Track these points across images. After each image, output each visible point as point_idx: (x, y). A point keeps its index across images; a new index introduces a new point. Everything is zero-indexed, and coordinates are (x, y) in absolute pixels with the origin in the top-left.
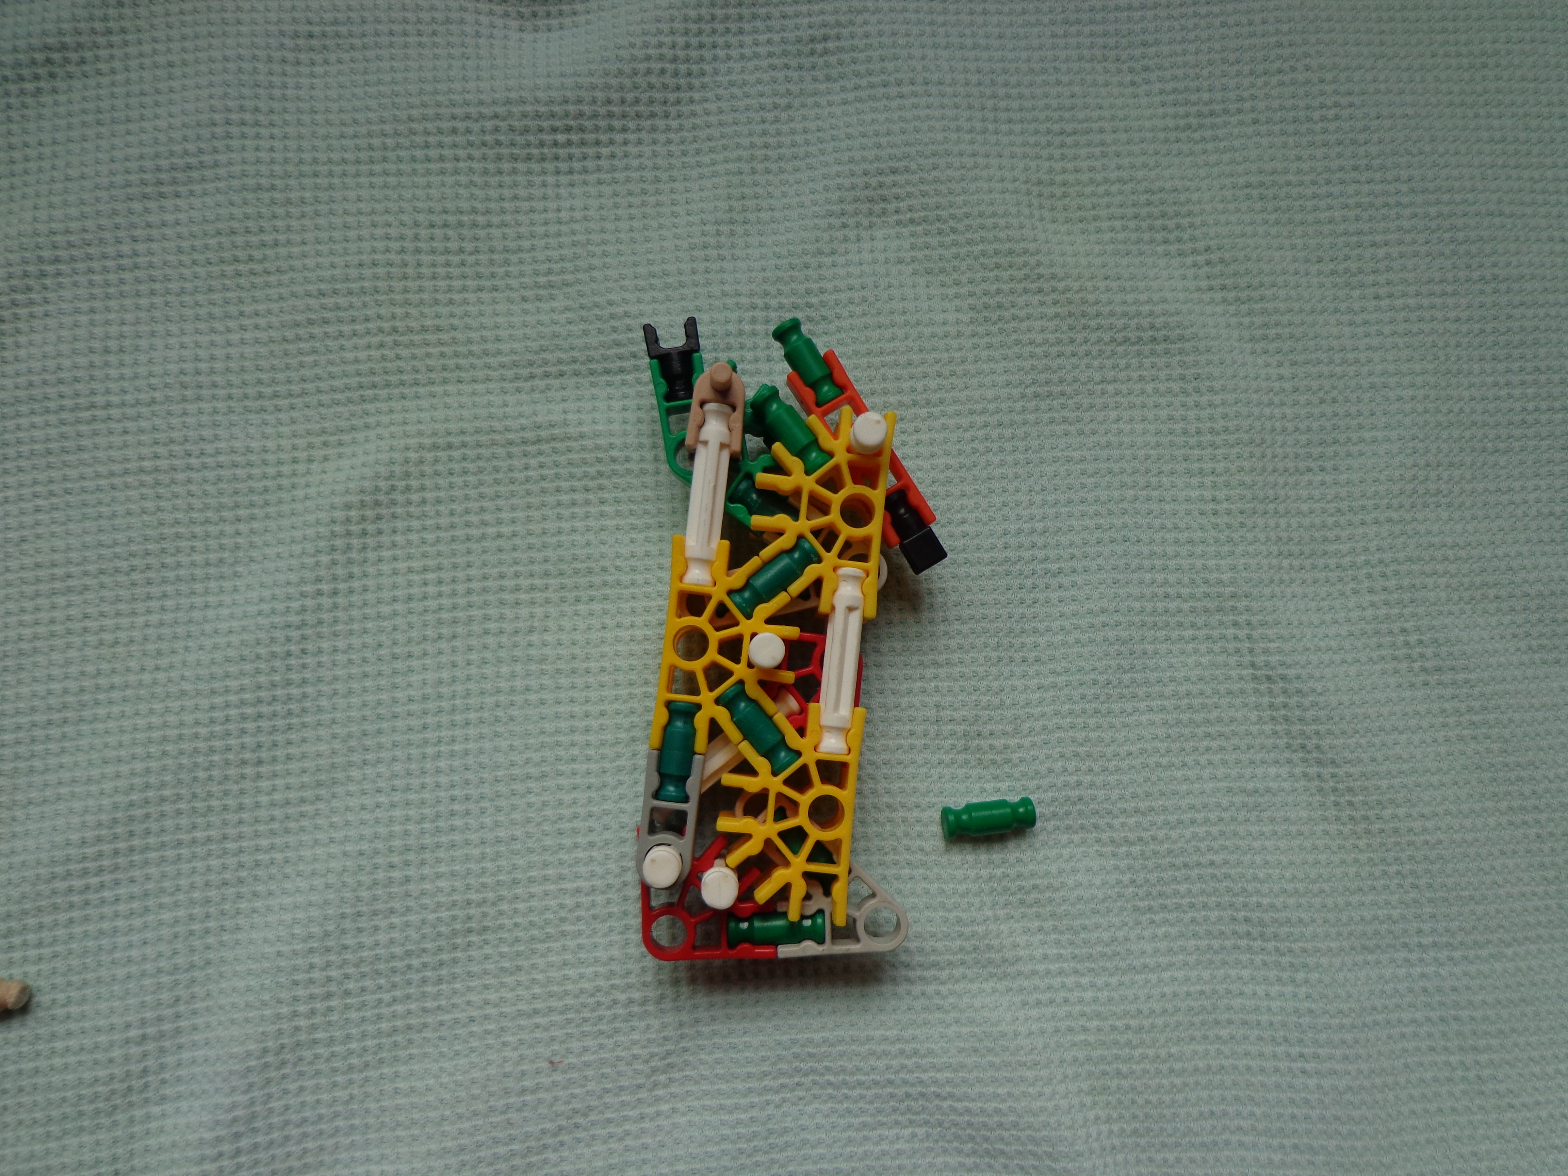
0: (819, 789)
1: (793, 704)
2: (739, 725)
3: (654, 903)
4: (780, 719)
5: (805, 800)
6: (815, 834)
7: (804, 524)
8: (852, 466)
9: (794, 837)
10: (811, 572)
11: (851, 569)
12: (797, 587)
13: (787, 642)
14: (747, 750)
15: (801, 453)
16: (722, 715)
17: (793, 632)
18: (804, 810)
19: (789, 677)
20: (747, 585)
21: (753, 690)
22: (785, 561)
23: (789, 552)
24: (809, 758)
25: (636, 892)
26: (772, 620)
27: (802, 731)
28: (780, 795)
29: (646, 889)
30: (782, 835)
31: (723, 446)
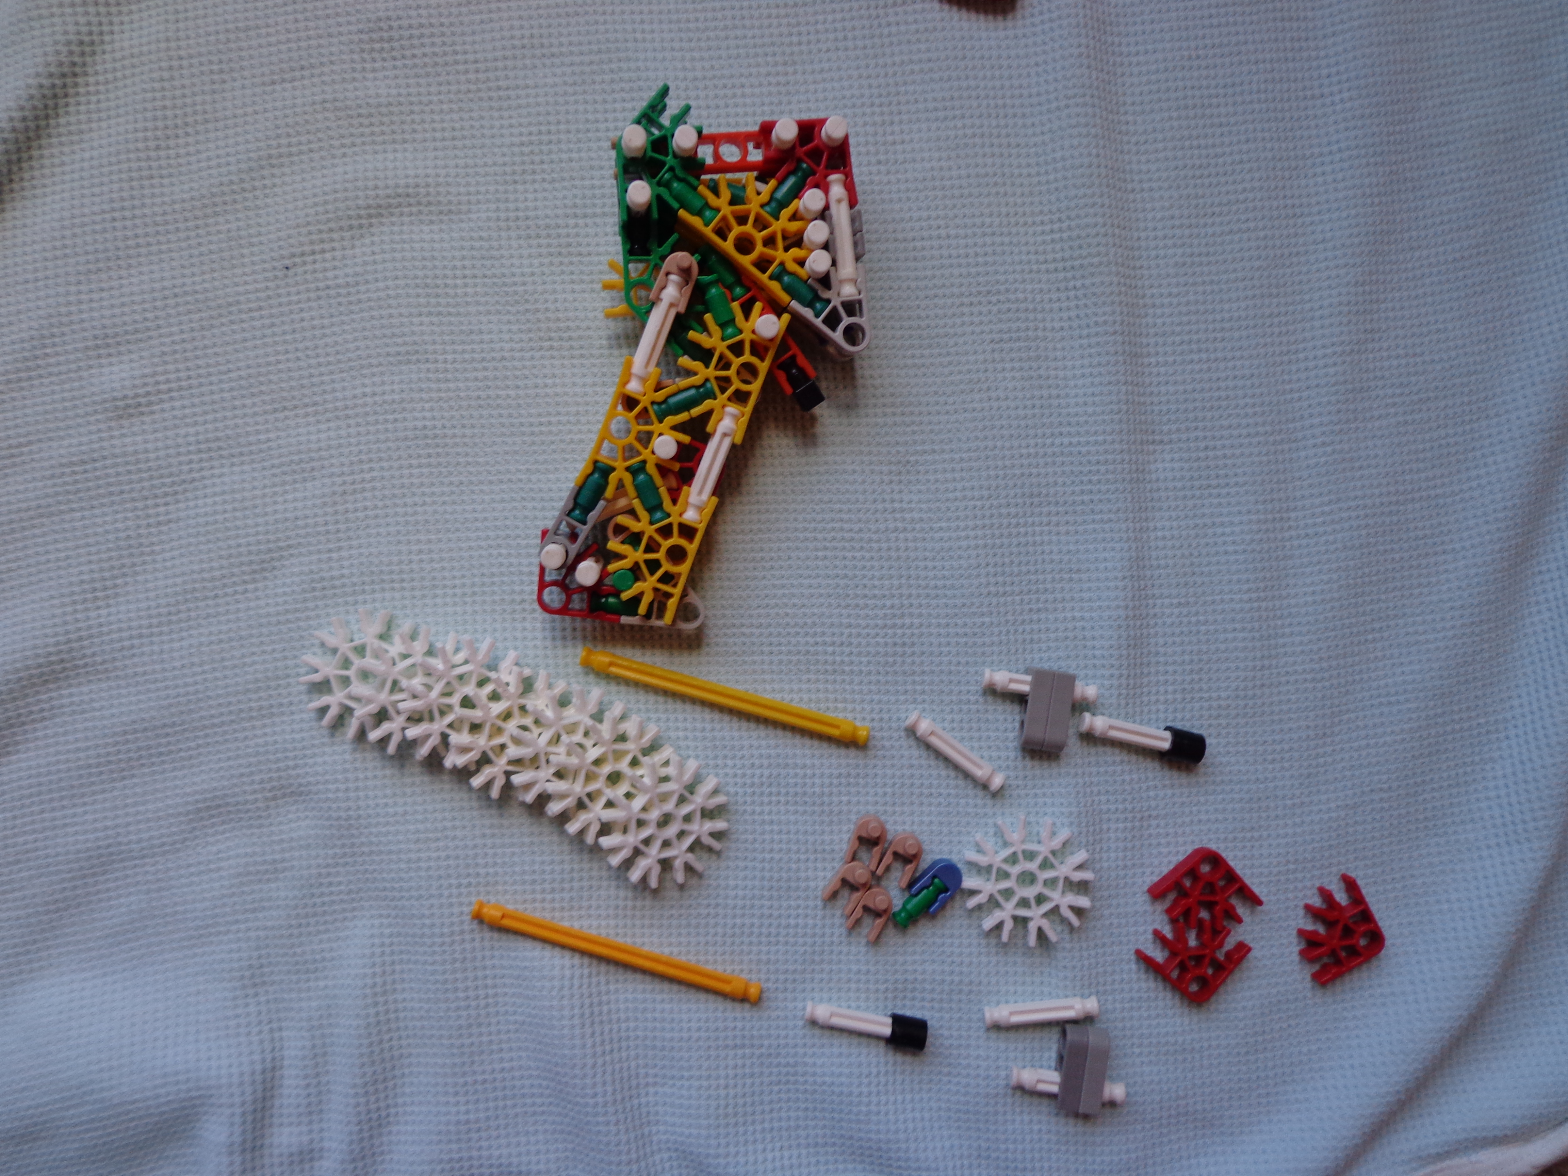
0: (676, 540)
1: (674, 483)
2: (637, 487)
3: (547, 578)
4: (663, 491)
5: (666, 544)
6: (667, 566)
7: (711, 372)
8: (753, 343)
9: (654, 566)
10: (707, 404)
11: (732, 409)
12: (696, 411)
13: (679, 444)
14: (636, 503)
15: (723, 326)
16: (627, 478)
17: (686, 439)
18: (663, 550)
19: (677, 466)
20: (665, 401)
21: (651, 468)
22: (692, 392)
23: (698, 387)
24: (674, 520)
25: (537, 570)
26: (675, 428)
27: (675, 501)
28: (651, 538)
29: (542, 569)
30: (646, 562)
31: (672, 305)
